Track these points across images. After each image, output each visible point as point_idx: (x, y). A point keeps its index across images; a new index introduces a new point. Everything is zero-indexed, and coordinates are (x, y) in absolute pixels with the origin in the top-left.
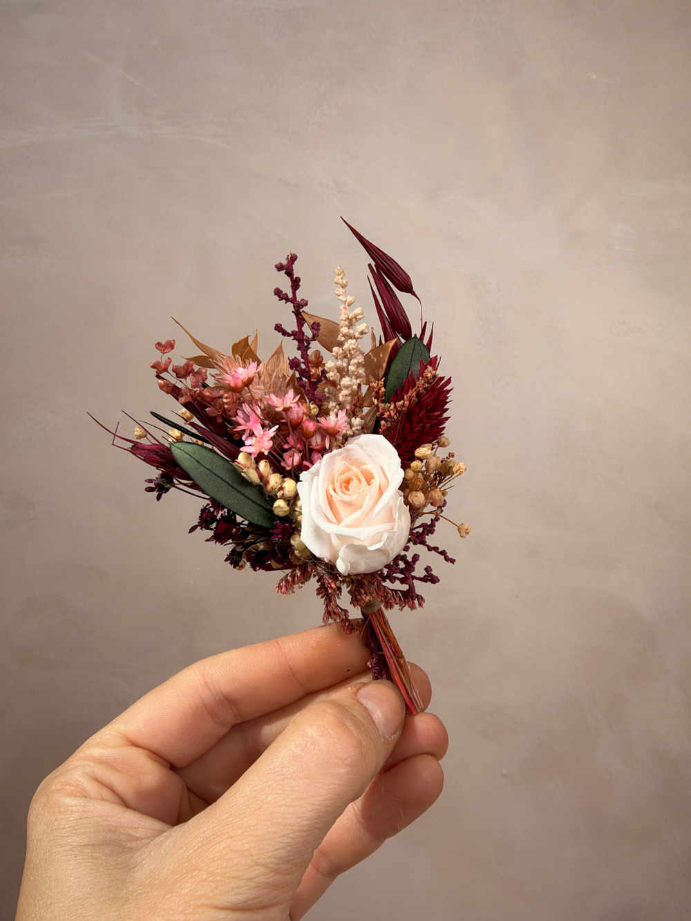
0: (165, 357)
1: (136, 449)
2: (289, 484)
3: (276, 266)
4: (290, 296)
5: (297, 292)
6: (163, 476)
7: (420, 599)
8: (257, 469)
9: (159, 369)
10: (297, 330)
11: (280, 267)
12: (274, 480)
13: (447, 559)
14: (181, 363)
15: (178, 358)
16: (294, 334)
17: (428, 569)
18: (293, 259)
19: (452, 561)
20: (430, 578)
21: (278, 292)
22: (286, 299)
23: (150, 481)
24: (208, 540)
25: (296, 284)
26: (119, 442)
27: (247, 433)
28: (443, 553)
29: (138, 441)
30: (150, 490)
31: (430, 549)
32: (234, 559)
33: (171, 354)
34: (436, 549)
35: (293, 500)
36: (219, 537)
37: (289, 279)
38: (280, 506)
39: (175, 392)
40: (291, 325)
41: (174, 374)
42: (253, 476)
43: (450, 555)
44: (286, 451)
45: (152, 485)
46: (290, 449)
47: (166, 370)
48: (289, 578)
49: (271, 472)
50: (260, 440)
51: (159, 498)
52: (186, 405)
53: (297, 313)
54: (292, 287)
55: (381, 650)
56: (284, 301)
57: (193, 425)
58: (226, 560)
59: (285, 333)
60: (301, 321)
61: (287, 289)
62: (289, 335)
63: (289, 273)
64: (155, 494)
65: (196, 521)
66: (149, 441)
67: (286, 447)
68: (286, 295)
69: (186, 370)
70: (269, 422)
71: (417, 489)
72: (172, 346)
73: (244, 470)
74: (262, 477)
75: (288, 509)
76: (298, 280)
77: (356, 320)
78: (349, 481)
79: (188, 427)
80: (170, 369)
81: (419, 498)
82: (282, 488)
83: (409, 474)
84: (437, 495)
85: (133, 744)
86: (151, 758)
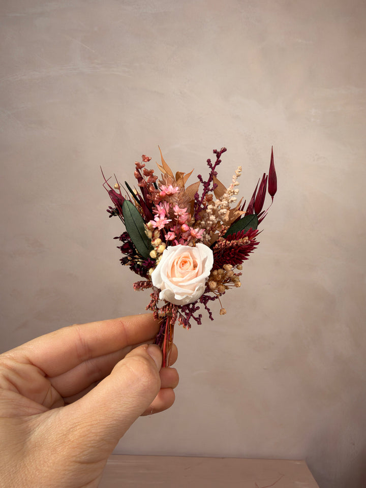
0: (143, 163)
1: (112, 192)
2: (162, 248)
3: (214, 150)
4: (213, 166)
5: (217, 166)
6: (116, 209)
7: (190, 326)
8: (153, 233)
9: (139, 167)
10: (207, 182)
11: (215, 152)
12: (158, 241)
13: (210, 317)
14: (149, 169)
15: (148, 166)
16: (205, 183)
17: (200, 316)
18: (224, 150)
19: (212, 319)
20: (198, 320)
21: (209, 161)
22: (211, 166)
23: (111, 208)
24: (118, 247)
25: (218, 162)
26: (106, 185)
27: (158, 215)
28: (210, 313)
29: (115, 190)
30: (108, 211)
31: (206, 308)
32: (124, 261)
33: (147, 164)
34: (208, 310)
35: (159, 254)
36: (123, 249)
37: (216, 158)
38: (153, 254)
39: (140, 179)
40: (206, 178)
41: (143, 172)
42: (150, 234)
43: (212, 316)
44: (171, 231)
45: (111, 210)
46: (173, 231)
47: (141, 169)
48: (140, 284)
49: (159, 236)
50: (160, 221)
51: (110, 216)
52: (142, 188)
53: (211, 175)
54: (216, 162)
55: (164, 333)
56: (209, 166)
57: (140, 196)
58: (120, 260)
59: (201, 180)
60: (211, 179)
61: (213, 163)
62: (202, 183)
63: (218, 156)
64: (110, 214)
65: (119, 236)
66: (118, 192)
67: (172, 230)
68: (212, 164)
69: (149, 173)
70: (169, 215)
71: (215, 281)
72: (149, 160)
73: (147, 230)
74: (153, 236)
75: (155, 256)
76: (220, 161)
77: (234, 194)
78: (186, 262)
79: (137, 197)
80: (143, 169)
81: (213, 285)
82: (158, 247)
83: (215, 273)
84: (222, 288)
85: (31, 363)
86: (39, 372)
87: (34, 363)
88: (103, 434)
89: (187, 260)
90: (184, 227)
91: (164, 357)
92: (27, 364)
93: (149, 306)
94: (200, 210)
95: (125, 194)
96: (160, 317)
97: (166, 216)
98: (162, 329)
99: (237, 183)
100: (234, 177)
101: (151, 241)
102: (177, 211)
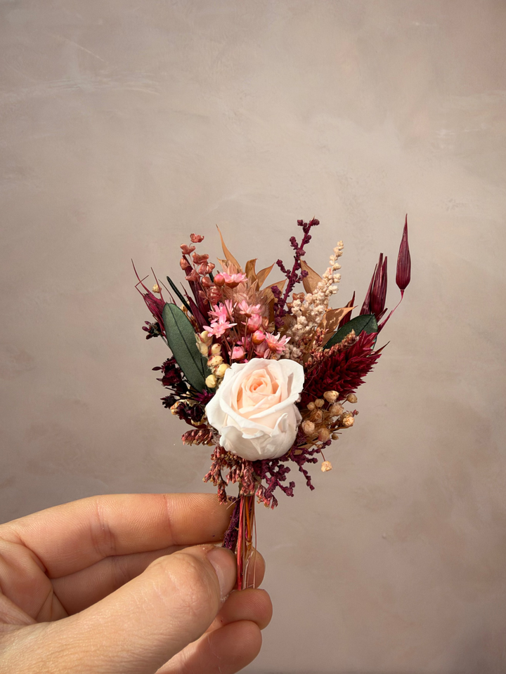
0: (194, 244)
1: (148, 297)
2: (223, 367)
3: (298, 221)
4: (299, 246)
5: (305, 245)
6: (157, 324)
7: (275, 502)
8: (210, 347)
9: (187, 251)
10: (291, 270)
11: (300, 223)
12: (216, 359)
13: (308, 484)
14: (201, 254)
15: (200, 250)
16: (288, 272)
17: (292, 484)
19: (312, 488)
20: (288, 491)
21: (293, 240)
22: (296, 246)
23: (147, 323)
24: (158, 379)
25: (307, 240)
26: (140, 287)
27: (216, 320)
28: (308, 478)
29: (153, 293)
30: (145, 329)
31: (301, 469)
32: (168, 402)
33: (197, 245)
34: (305, 472)
35: (219, 379)
36: (166, 381)
37: (304, 234)
38: (210, 381)
39: (188, 269)
40: (289, 265)
41: (193, 259)
42: (204, 350)
43: (312, 482)
44: (237, 345)
45: (148, 327)
46: (240, 346)
47: (189, 254)
48: (193, 434)
49: (219, 353)
50: (219, 326)
51: (148, 337)
52: (191, 283)
53: (297, 258)
54: (303, 240)
55: (238, 527)
56: (293, 248)
57: (190, 299)
58: (162, 399)
59: (283, 269)
60: (297, 266)
61: (299, 242)
62: (285, 272)
63: (306, 230)
64: (147, 334)
65: (160, 365)
66: (157, 296)
67: (239, 343)
68: (297, 244)
69: (202, 260)
70: (233, 319)
71: (313, 421)
72: (200, 240)
73: (200, 342)
74: (210, 354)
75: (214, 383)
76: (310, 237)
77: (333, 282)
78: (260, 384)
79: (186, 299)
80: (192, 254)
81: (310, 427)
82: (216, 366)
83: (311, 406)
84: (325, 433)
85: (23, 544)
86: (33, 559)
87: (26, 543)
89: (262, 380)
90: (258, 335)
92: (16, 543)
93: (210, 476)
94: (283, 314)
95: (168, 296)
96: (230, 499)
97: (228, 320)
98: (233, 520)
99: (337, 265)
100: (333, 257)
101: (206, 361)
102: (245, 308)
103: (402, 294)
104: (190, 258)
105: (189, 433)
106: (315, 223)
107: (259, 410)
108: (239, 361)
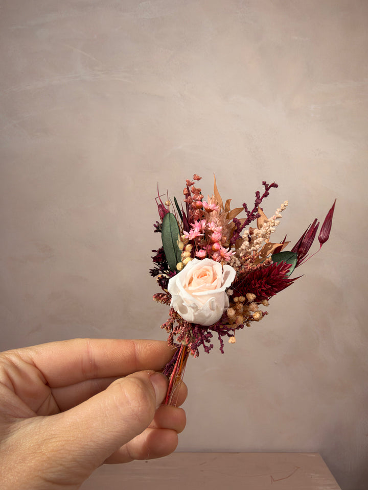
0: (193, 181)
1: (161, 206)
2: (188, 259)
3: (263, 182)
5: (264, 198)
6: (161, 224)
7: (198, 353)
8: (185, 245)
10: (251, 212)
11: (264, 183)
12: (186, 254)
13: (221, 349)
14: (197, 188)
15: (197, 185)
16: (249, 212)
19: (222, 352)
20: (207, 350)
21: (258, 193)
23: (157, 222)
25: (266, 195)
26: (158, 199)
27: (193, 229)
28: (222, 345)
29: (165, 205)
30: (155, 226)
31: (219, 338)
32: (154, 273)
33: (196, 181)
34: (222, 341)
35: (184, 266)
36: (155, 259)
37: (265, 191)
38: (179, 266)
39: (188, 195)
40: (251, 208)
41: (192, 190)
42: (181, 246)
43: (224, 349)
44: (203, 249)
45: (157, 225)
47: (190, 185)
48: (160, 296)
49: (190, 251)
50: (193, 234)
51: (155, 231)
52: (187, 204)
53: (256, 205)
54: (264, 195)
55: (175, 364)
56: (256, 198)
57: (184, 213)
59: (246, 209)
60: (256, 210)
61: (261, 195)
62: (246, 211)
63: (267, 189)
64: (156, 229)
65: (157, 249)
66: (166, 207)
67: (204, 248)
68: (259, 197)
69: (198, 192)
70: (204, 232)
71: (235, 309)
72: (198, 179)
73: (179, 240)
74: (184, 250)
75: (181, 268)
76: (268, 194)
77: (274, 225)
79: (182, 212)
80: (192, 186)
81: (231, 312)
82: (185, 258)
83: (236, 299)
84: (240, 319)
85: (35, 365)
87: (37, 365)
88: (77, 454)
89: (208, 273)
90: (215, 246)
91: (168, 392)
93: (165, 325)
95: (172, 209)
96: (175, 344)
97: (201, 232)
98: (174, 358)
99: (280, 215)
100: (279, 210)
101: (181, 253)
102: (212, 227)
103: (321, 246)
104: (190, 189)
105: (159, 294)
106: (275, 185)
107: (199, 290)
108: (200, 258)
